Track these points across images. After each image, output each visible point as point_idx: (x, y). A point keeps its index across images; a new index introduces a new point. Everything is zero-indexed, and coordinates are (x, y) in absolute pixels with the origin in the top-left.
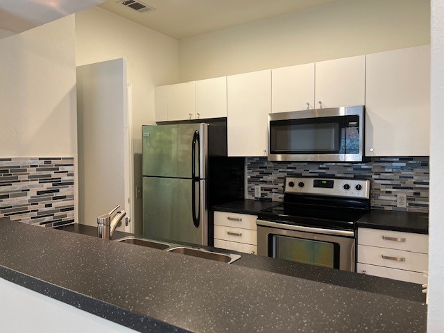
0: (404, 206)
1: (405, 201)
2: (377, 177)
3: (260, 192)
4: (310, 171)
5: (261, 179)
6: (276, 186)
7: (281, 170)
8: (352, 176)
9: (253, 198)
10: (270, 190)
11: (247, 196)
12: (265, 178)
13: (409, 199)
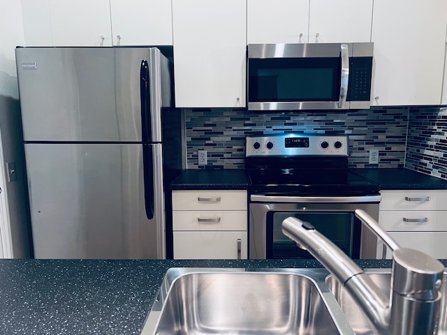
0: (376, 162)
1: (377, 156)
2: (350, 132)
3: (206, 159)
4: (274, 127)
5: (207, 142)
6: (229, 150)
7: (235, 128)
8: (323, 132)
9: (196, 167)
10: (221, 156)
11: (187, 165)
12: (214, 139)
13: (381, 154)
